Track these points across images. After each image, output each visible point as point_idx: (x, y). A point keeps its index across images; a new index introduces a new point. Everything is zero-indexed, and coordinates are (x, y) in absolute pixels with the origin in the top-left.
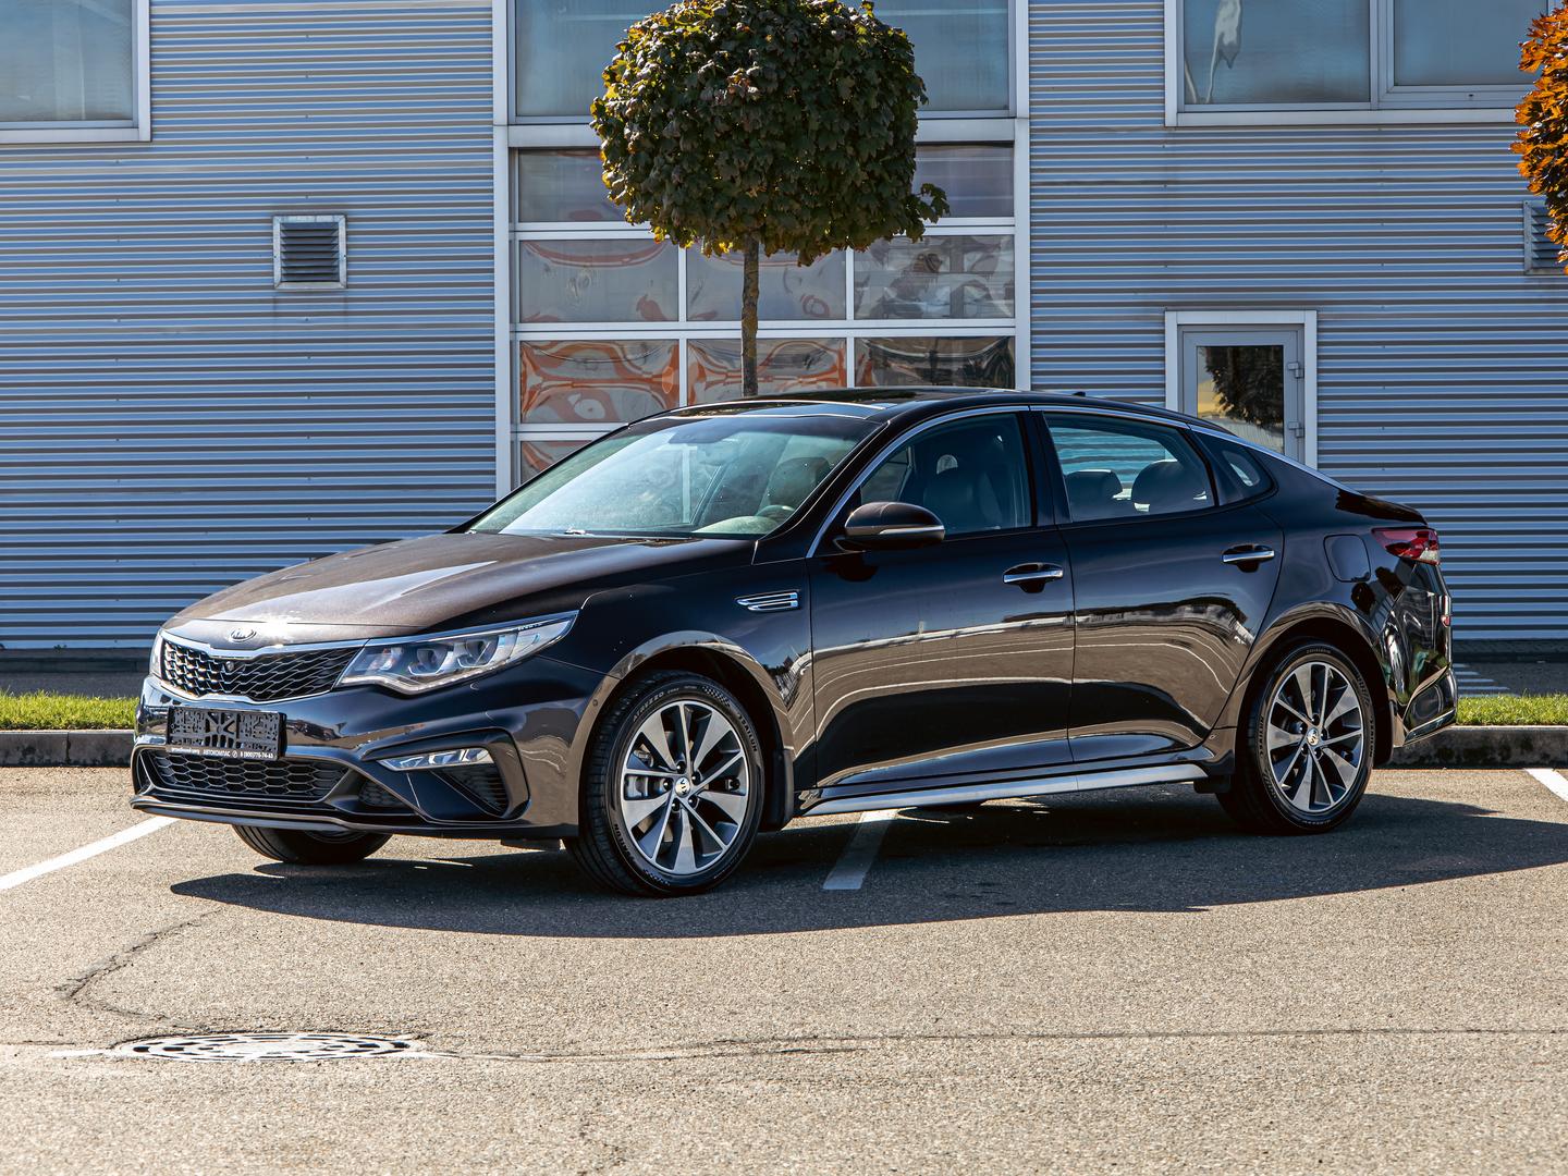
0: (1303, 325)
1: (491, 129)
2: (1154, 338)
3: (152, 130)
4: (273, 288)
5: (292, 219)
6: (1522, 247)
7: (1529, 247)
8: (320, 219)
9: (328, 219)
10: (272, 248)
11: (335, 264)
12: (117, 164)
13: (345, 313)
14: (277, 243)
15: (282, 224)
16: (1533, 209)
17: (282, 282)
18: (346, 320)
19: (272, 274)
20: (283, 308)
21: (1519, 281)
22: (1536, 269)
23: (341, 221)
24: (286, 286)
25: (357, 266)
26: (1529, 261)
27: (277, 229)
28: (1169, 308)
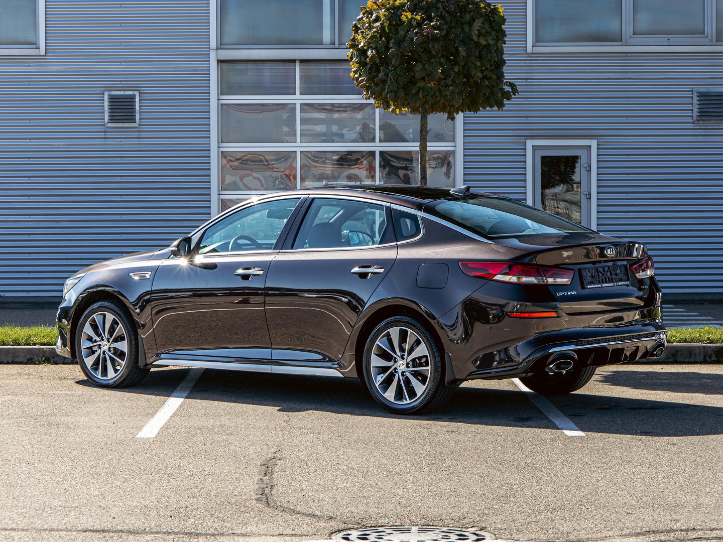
0: (591, 146)
1: (209, 51)
2: (521, 152)
3: (46, 49)
4: (104, 125)
5: (113, 93)
6: (692, 110)
7: (695, 110)
8: (127, 93)
9: (131, 93)
10: (103, 106)
11: (134, 114)
12: (29, 66)
13: (139, 138)
14: (106, 104)
15: (109, 95)
16: (698, 92)
17: (108, 123)
18: (139, 141)
19: (104, 119)
20: (109, 135)
21: (691, 126)
22: (698, 120)
23: (137, 94)
24: (110, 125)
25: (144, 116)
26: (695, 118)
27: (106, 97)
28: (528, 138)
